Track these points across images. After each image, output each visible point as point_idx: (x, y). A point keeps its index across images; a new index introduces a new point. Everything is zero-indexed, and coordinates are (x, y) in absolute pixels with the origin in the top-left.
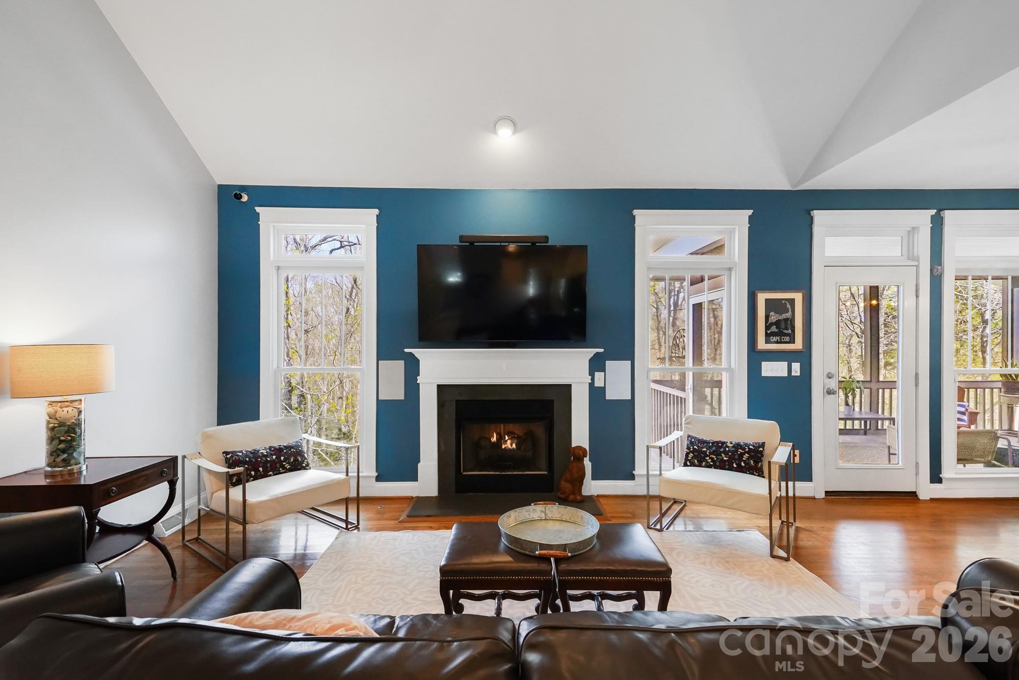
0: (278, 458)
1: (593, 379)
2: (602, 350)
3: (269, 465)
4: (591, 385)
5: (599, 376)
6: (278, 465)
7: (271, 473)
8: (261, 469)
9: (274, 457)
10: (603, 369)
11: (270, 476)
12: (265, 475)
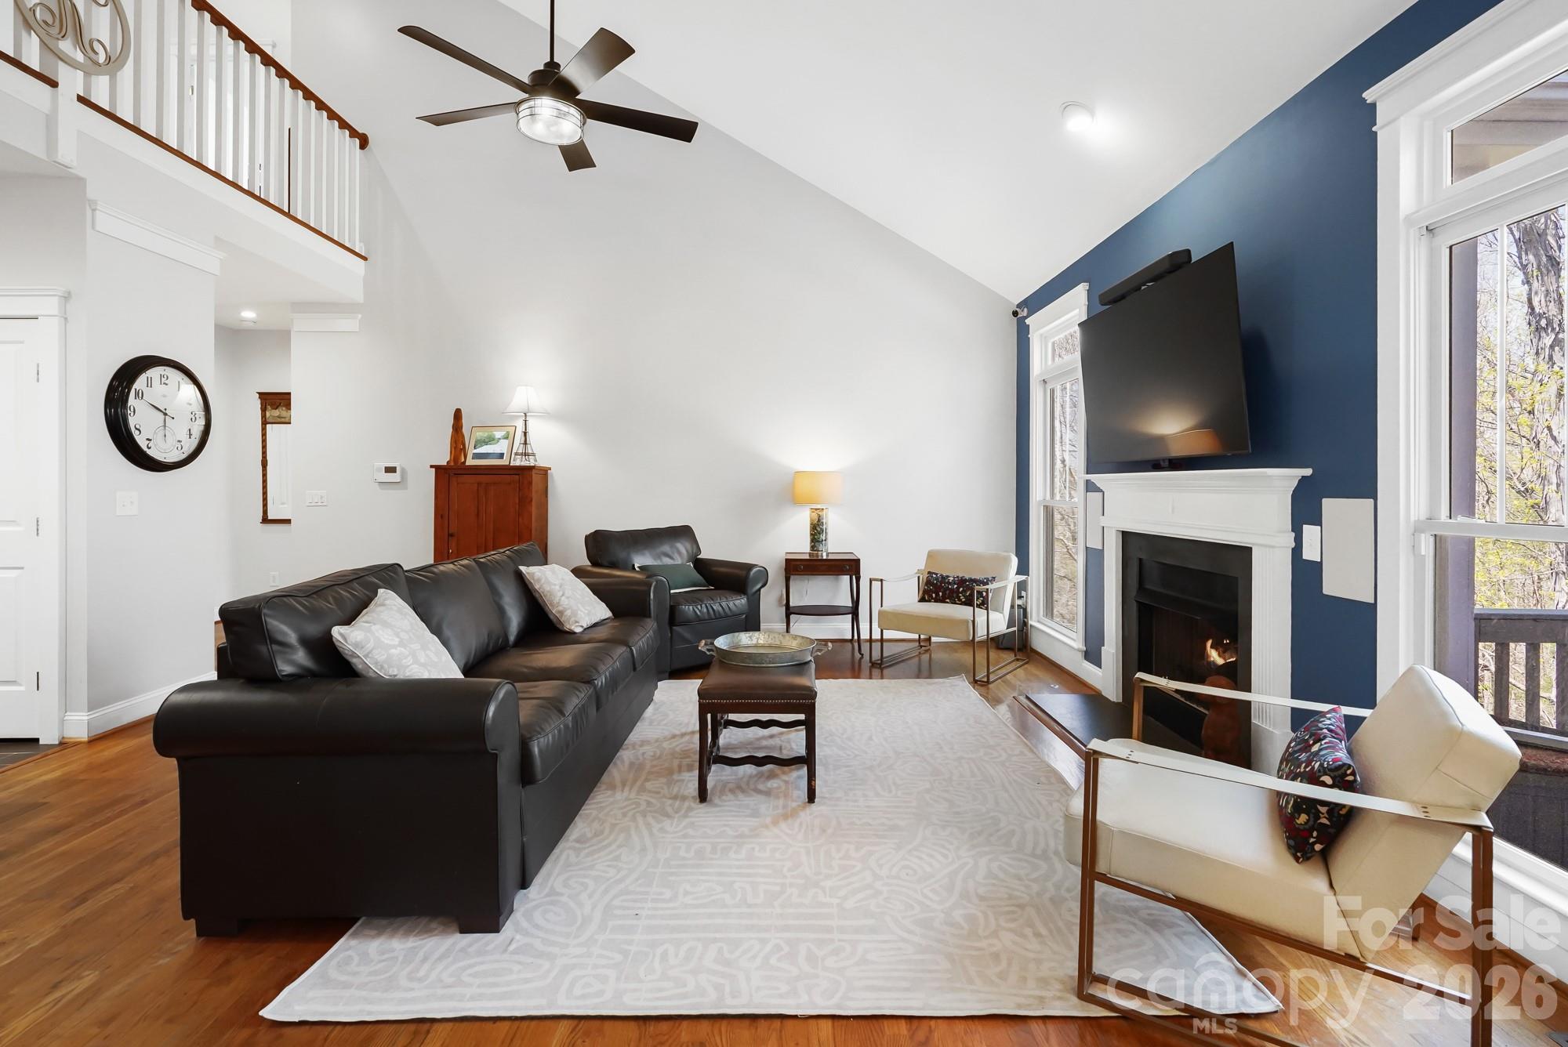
0: (958, 588)
1: (1299, 540)
2: (1308, 472)
3: (947, 592)
4: (1297, 551)
5: (1310, 532)
6: (955, 595)
7: (948, 600)
8: (941, 594)
9: (956, 586)
10: (1317, 521)
11: (947, 603)
12: (943, 601)
